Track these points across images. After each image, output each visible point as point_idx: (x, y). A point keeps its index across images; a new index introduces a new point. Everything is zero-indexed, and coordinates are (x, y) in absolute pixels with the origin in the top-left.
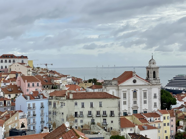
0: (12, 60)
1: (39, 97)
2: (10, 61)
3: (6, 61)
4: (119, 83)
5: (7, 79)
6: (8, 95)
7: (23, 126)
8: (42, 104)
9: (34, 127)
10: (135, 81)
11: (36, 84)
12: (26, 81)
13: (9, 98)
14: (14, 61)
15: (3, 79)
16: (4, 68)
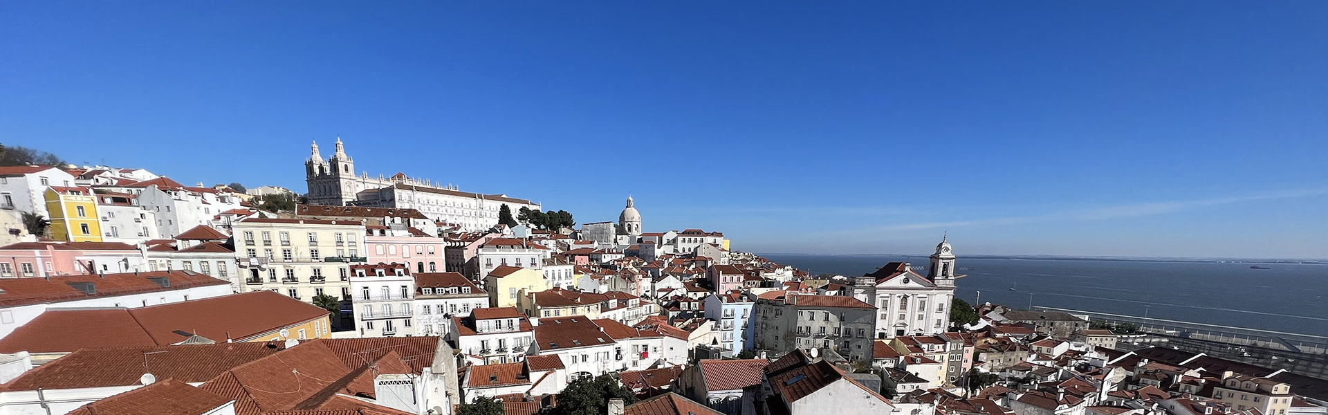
0: (699, 239)
1: (741, 298)
2: (696, 241)
3: (690, 241)
4: (878, 283)
5: (691, 269)
6: (693, 293)
7: (715, 342)
8: (745, 310)
9: (732, 345)
10: (906, 281)
11: (735, 278)
12: (721, 272)
13: (695, 298)
14: (702, 241)
15: (686, 268)
16: (687, 250)
